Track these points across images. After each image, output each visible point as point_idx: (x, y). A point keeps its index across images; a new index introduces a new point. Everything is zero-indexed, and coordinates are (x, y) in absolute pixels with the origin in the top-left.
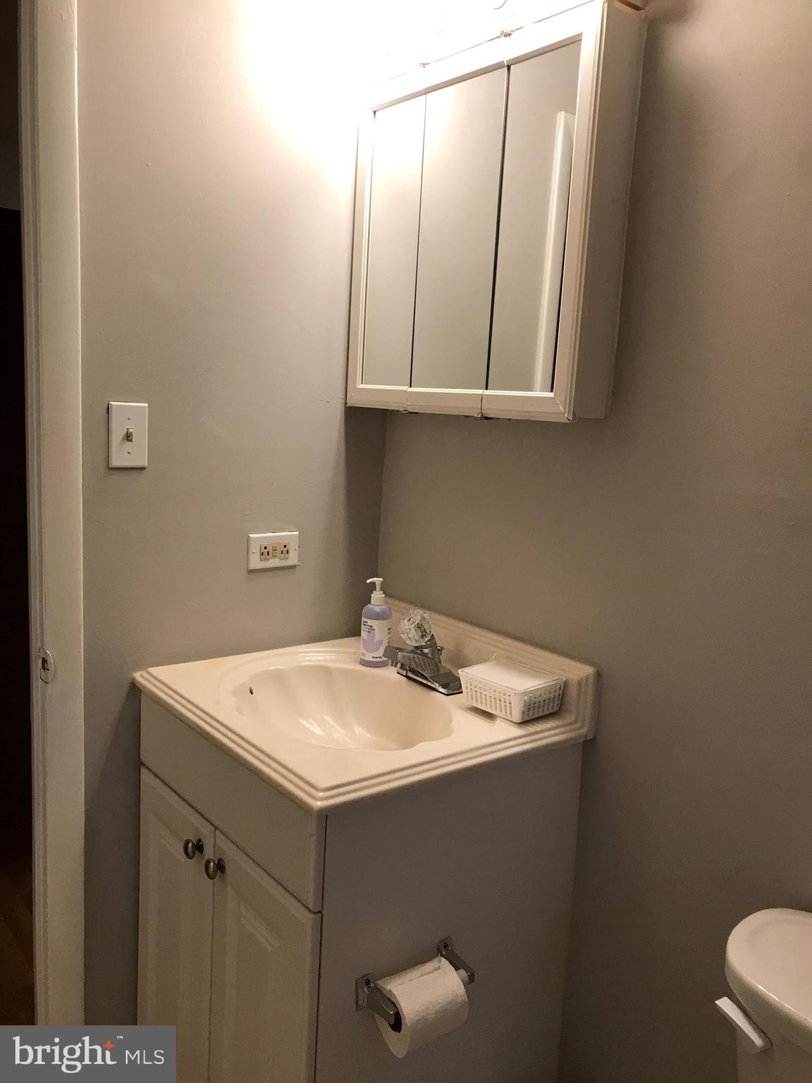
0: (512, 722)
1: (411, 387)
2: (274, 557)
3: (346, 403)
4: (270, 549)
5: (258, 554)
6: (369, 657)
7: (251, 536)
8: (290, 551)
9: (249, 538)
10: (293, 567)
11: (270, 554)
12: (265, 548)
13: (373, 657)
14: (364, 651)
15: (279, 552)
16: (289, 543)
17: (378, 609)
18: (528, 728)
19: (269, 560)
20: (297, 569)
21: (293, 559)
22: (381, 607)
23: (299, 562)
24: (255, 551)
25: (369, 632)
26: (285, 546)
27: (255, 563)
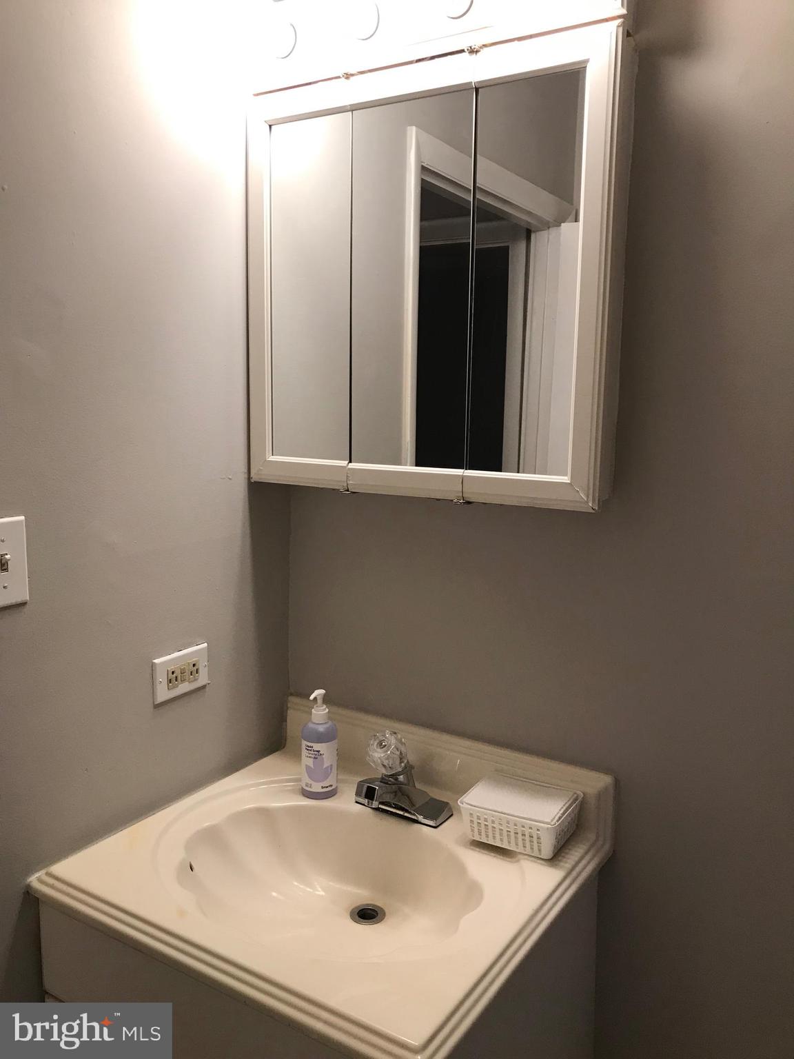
0: (543, 859)
1: (350, 462)
2: (183, 681)
3: (249, 478)
4: (178, 673)
5: (165, 682)
6: (317, 788)
7: (155, 661)
8: (200, 671)
9: (153, 665)
10: (204, 687)
11: (179, 678)
12: (173, 673)
13: (322, 787)
14: (310, 781)
15: (187, 673)
16: (199, 660)
17: (321, 729)
18: (562, 864)
19: (177, 687)
20: (207, 689)
21: (203, 679)
22: (325, 726)
23: (209, 679)
24: (161, 678)
25: (315, 758)
26: (194, 665)
27: (163, 694)
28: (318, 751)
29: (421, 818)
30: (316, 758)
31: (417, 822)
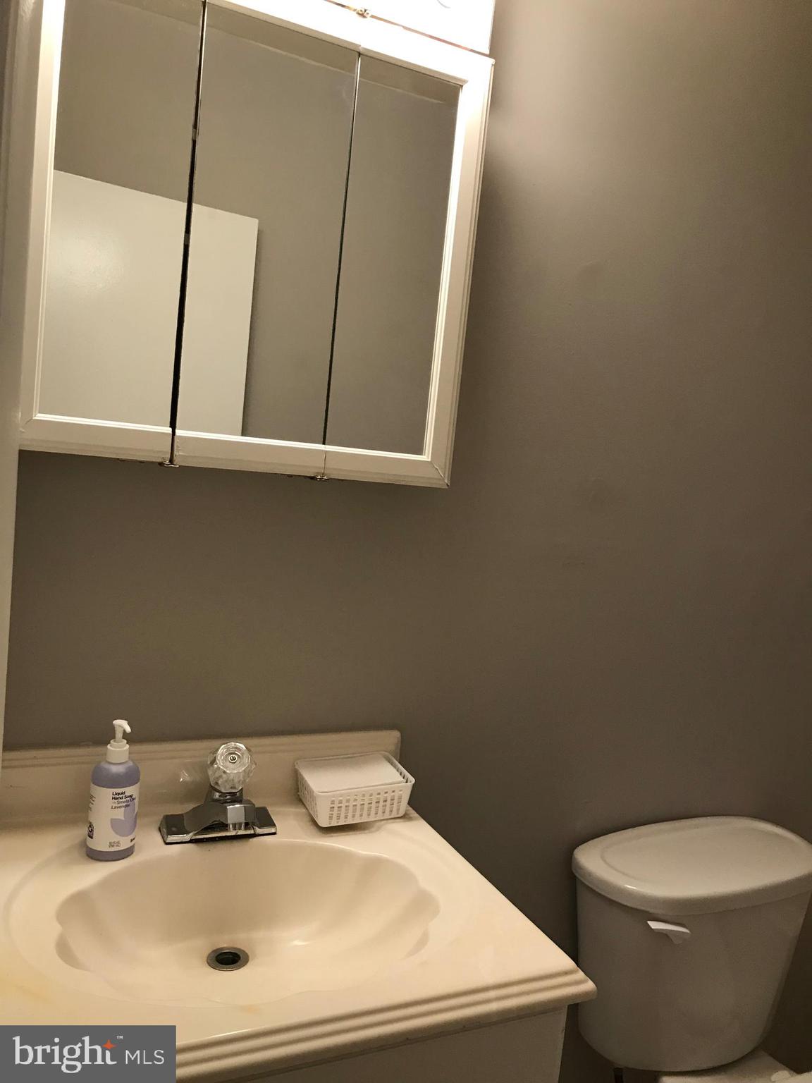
13: (127, 843)
17: (122, 769)
28: (131, 796)
29: (259, 831)
30: (128, 806)
31: (254, 835)
